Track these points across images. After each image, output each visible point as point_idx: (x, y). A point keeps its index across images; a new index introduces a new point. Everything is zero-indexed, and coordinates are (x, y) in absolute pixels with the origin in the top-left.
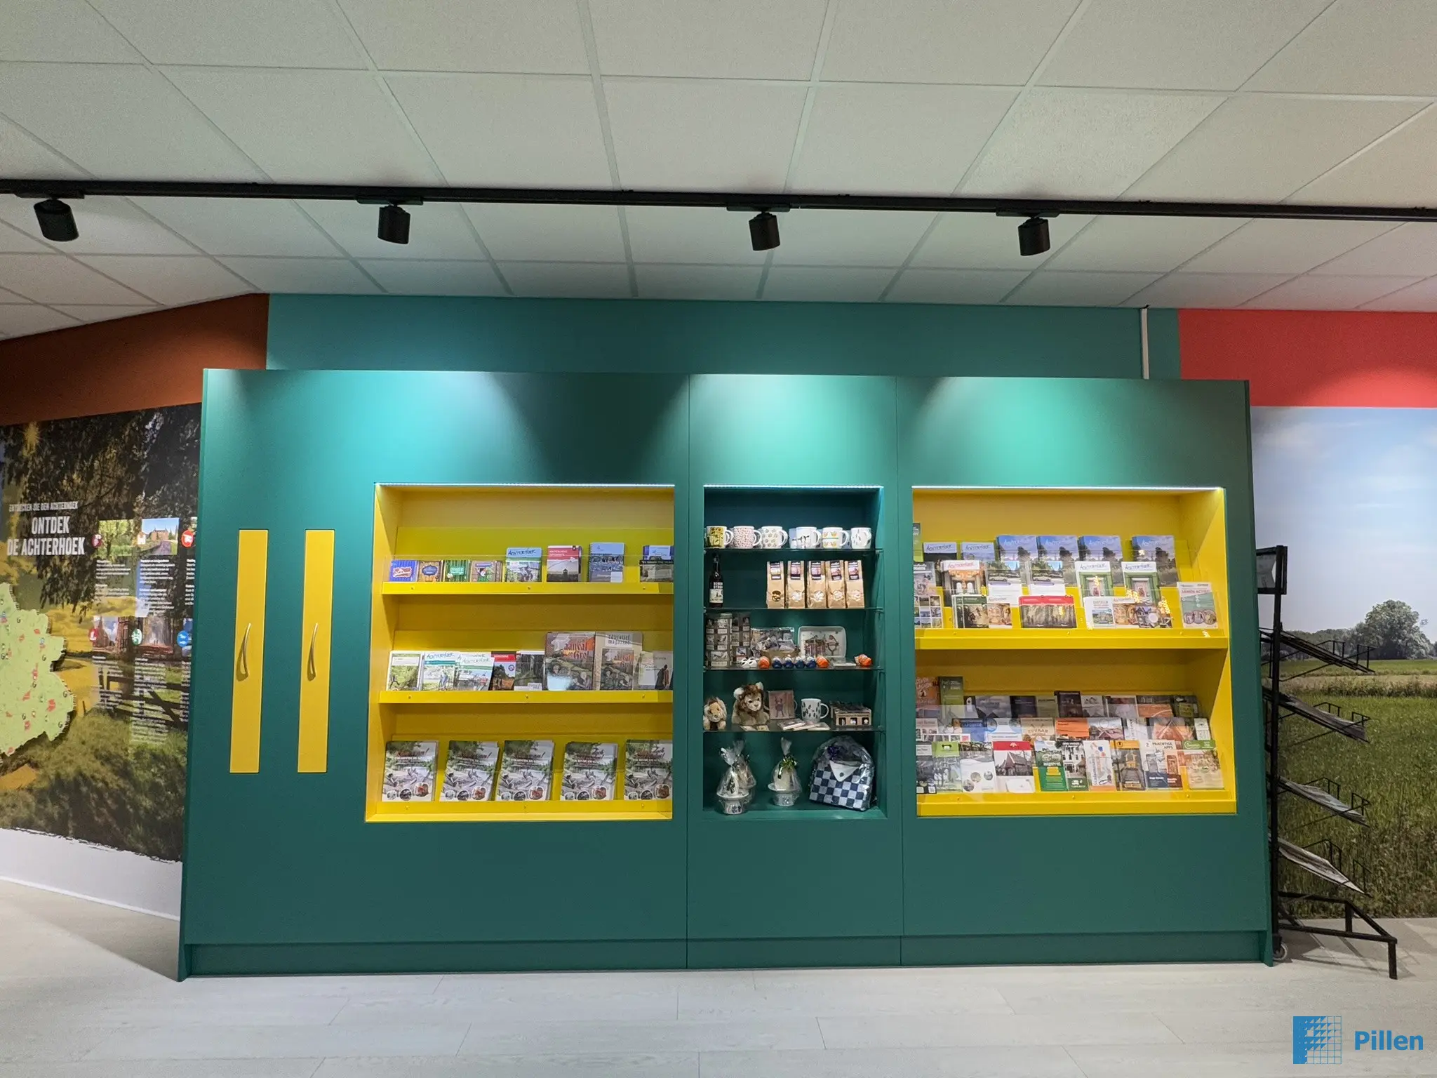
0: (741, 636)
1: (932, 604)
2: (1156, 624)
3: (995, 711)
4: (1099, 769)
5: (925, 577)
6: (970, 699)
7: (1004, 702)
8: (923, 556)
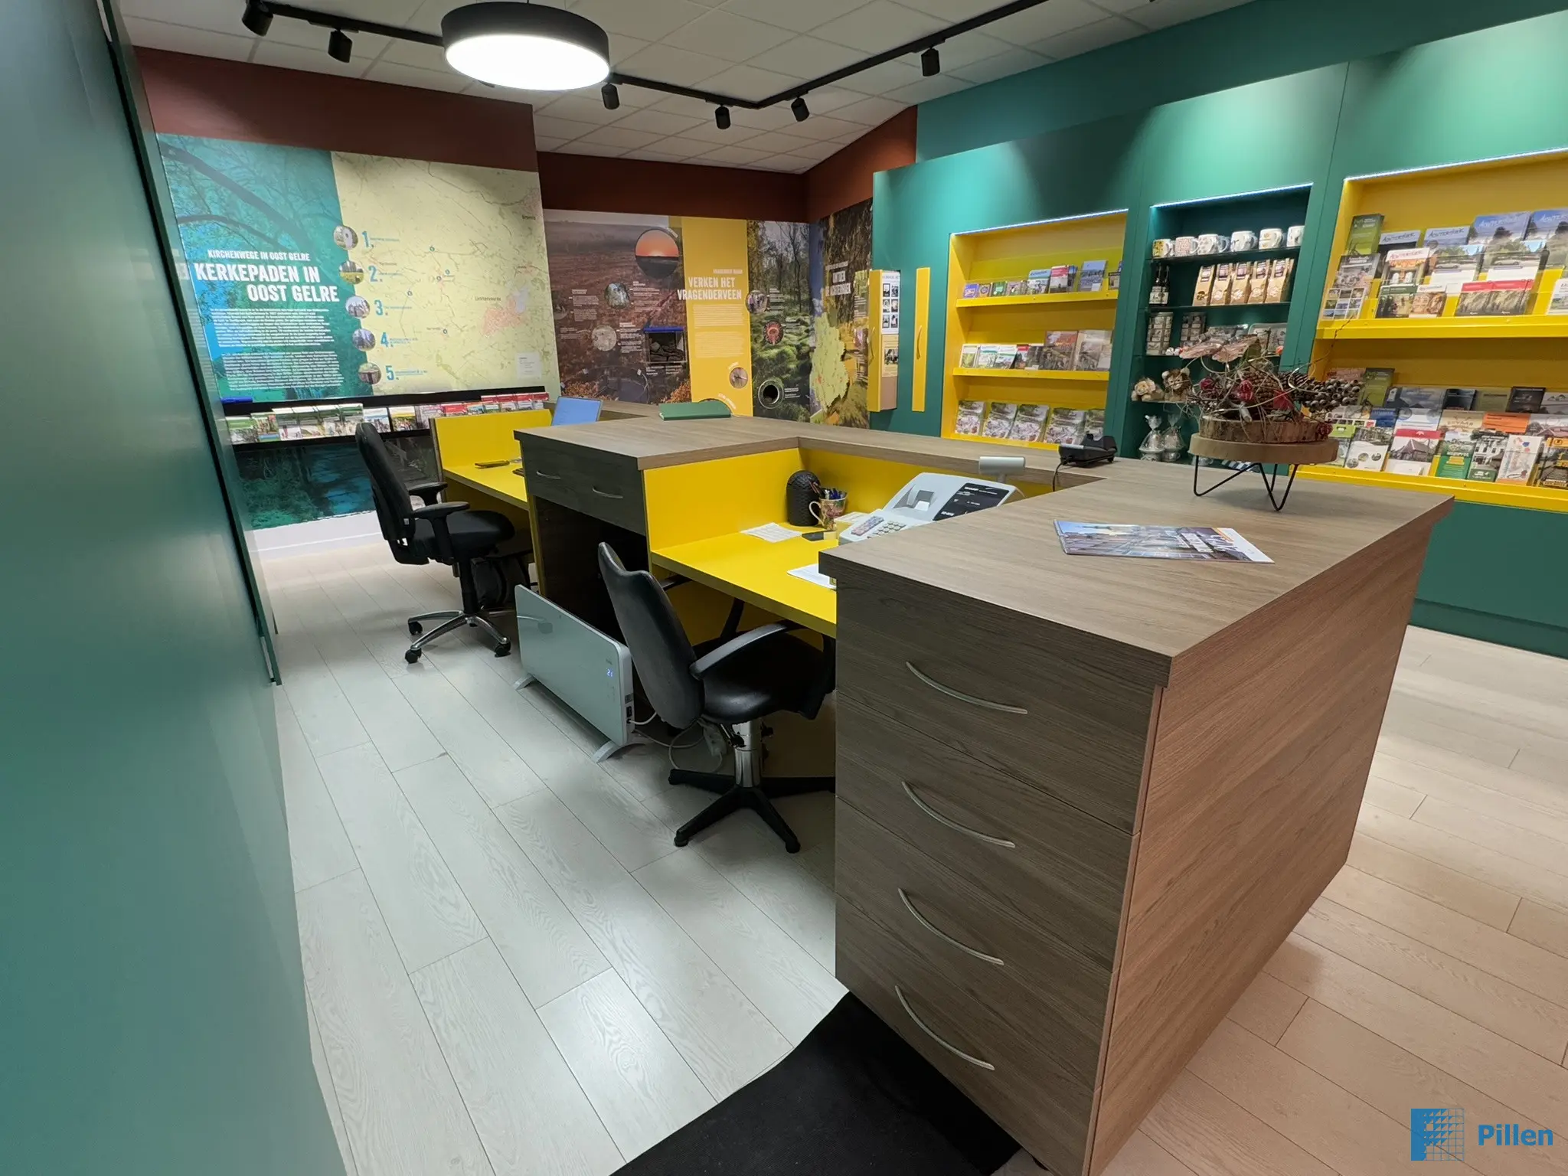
1: (1354, 296)
3: (1422, 403)
4: (1515, 464)
5: (1363, 269)
6: (1395, 390)
8: (1376, 248)
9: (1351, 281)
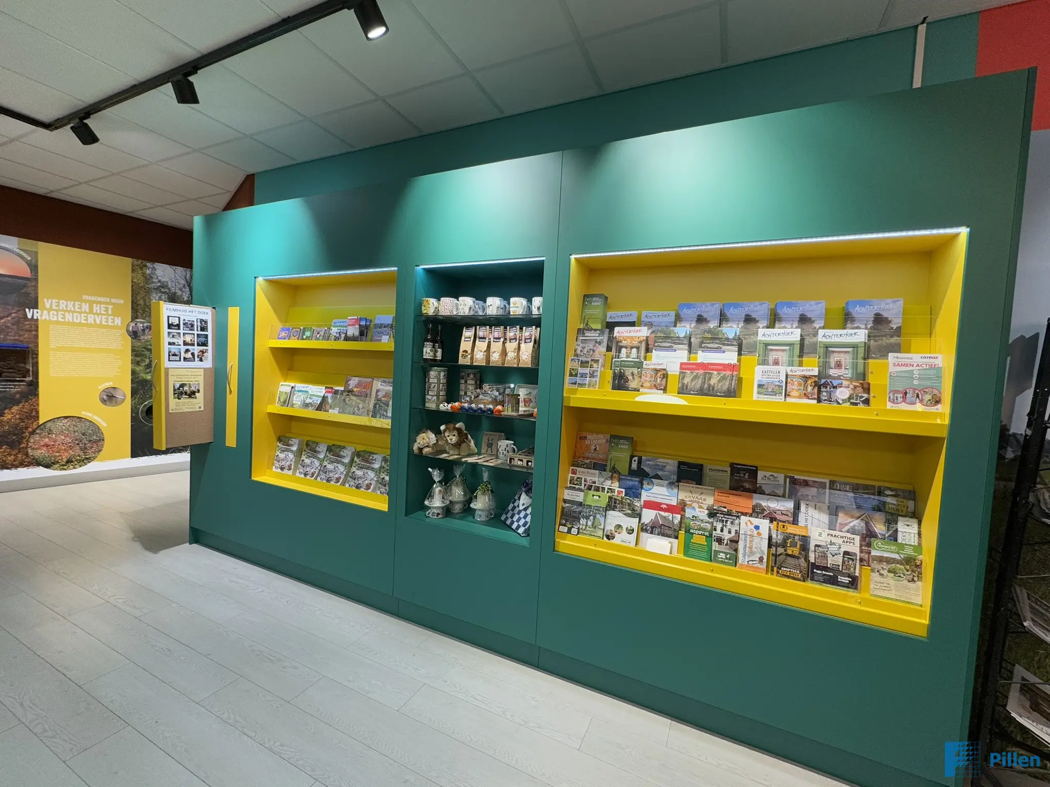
0: (466, 387)
1: (591, 366)
2: (844, 401)
3: (660, 473)
4: (751, 548)
5: (596, 342)
6: (636, 458)
7: (671, 466)
8: (605, 324)
9: (588, 352)
